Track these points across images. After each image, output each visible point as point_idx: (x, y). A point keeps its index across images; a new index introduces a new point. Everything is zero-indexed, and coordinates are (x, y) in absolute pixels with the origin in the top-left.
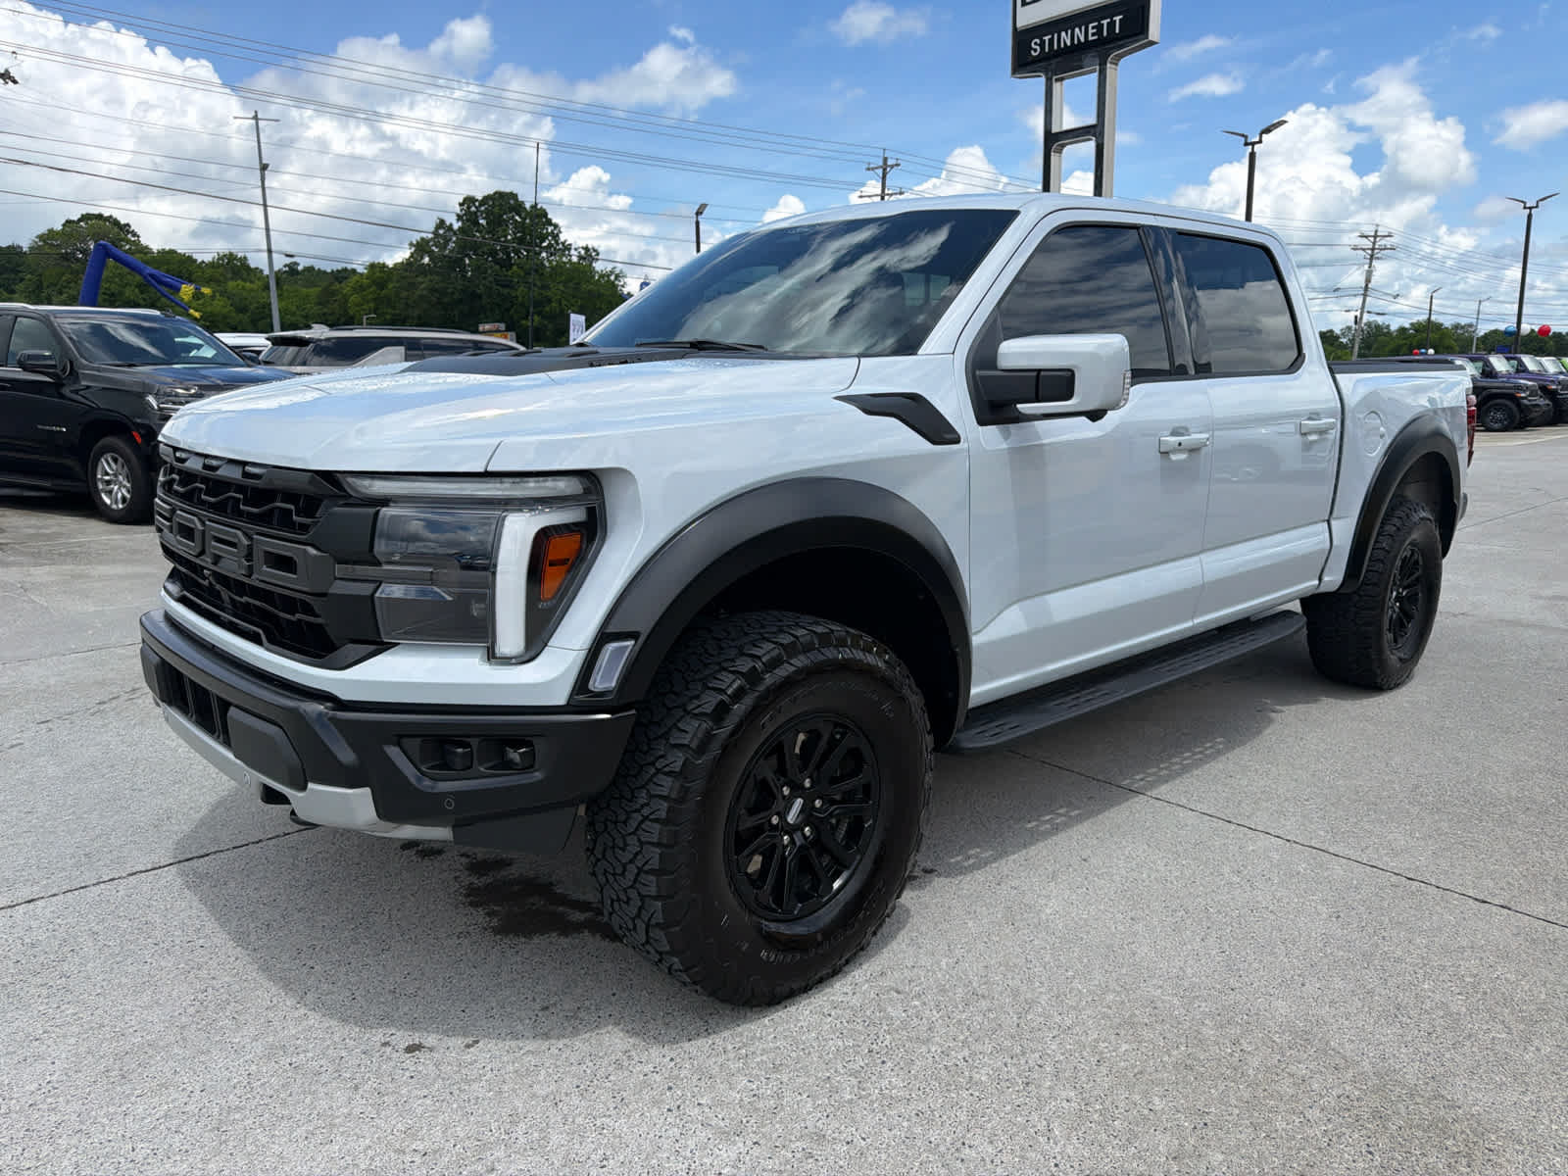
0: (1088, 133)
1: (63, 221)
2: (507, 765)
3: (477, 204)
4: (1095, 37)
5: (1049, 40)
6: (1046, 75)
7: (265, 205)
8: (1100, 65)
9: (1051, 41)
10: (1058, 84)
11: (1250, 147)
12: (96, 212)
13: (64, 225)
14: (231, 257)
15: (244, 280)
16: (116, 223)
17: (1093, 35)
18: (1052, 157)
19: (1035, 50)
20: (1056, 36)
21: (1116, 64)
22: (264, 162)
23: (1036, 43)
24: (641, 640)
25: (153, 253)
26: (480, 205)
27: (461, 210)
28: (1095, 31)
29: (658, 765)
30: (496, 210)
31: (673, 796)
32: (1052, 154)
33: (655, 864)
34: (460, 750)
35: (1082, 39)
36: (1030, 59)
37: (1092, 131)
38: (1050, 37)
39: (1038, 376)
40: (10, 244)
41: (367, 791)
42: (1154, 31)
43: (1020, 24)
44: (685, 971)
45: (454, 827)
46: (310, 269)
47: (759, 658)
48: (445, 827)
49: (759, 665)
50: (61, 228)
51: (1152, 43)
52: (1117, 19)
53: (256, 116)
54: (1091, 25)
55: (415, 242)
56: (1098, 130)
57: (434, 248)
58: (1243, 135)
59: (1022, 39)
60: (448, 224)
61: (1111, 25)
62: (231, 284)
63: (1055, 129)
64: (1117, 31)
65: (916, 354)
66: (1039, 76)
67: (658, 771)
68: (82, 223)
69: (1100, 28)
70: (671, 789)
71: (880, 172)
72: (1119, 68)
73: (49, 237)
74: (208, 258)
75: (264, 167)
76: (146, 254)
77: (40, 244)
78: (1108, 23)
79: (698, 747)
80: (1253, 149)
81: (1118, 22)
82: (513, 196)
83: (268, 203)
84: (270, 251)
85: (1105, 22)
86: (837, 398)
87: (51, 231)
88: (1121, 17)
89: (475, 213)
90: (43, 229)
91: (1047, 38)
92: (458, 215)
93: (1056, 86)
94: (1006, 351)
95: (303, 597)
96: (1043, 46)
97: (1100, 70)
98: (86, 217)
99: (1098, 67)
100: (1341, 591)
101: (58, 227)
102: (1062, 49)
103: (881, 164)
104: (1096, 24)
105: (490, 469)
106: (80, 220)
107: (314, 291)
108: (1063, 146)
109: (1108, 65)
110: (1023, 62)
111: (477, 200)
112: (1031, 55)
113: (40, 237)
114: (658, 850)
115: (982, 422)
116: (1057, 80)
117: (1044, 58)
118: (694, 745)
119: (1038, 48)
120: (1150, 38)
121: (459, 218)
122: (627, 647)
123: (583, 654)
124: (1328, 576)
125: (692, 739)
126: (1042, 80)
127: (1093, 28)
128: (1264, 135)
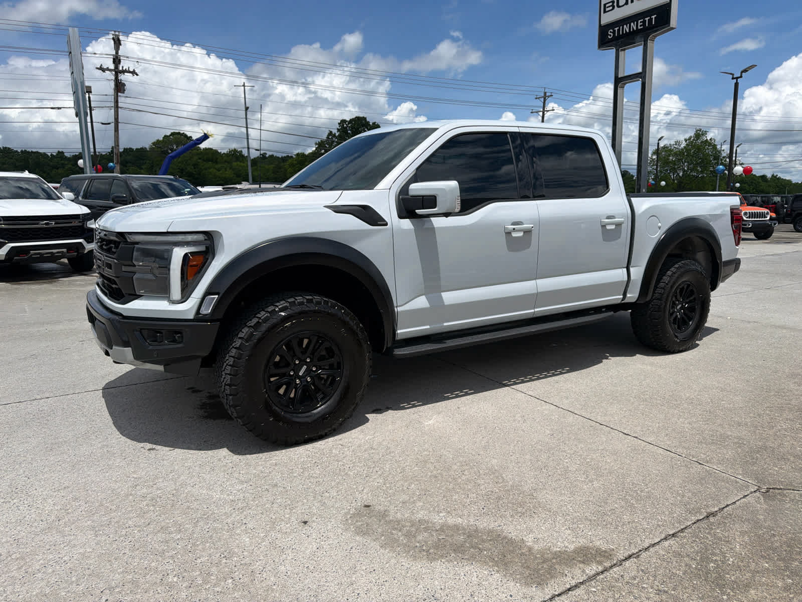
0: (637, 77)
1: (163, 136)
2: (174, 341)
3: (347, 123)
4: (642, 27)
5: (618, 30)
6: (616, 48)
7: (247, 128)
8: (644, 41)
9: (619, 30)
10: (623, 52)
11: (735, 80)
12: (177, 131)
13: (163, 138)
14: (235, 151)
15: (241, 162)
16: (186, 136)
17: (641, 26)
18: (619, 90)
19: (610, 35)
20: (621, 27)
21: (653, 41)
22: (247, 106)
23: (611, 32)
24: (220, 295)
25: (201, 150)
26: (349, 124)
27: (339, 127)
28: (641, 24)
29: (233, 345)
30: (356, 126)
31: (236, 356)
32: (619, 88)
33: (229, 382)
34: (158, 334)
35: (635, 28)
36: (607, 40)
37: (640, 76)
38: (618, 28)
39: (423, 199)
40: (142, 147)
41: (130, 348)
42: (673, 22)
43: (602, 23)
44: (244, 425)
45: (164, 366)
46: (272, 156)
47: (277, 306)
48: (161, 365)
49: (277, 309)
50: (162, 139)
51: (673, 28)
52: (653, 17)
53: (244, 84)
54: (639, 21)
55: (318, 142)
56: (643, 75)
57: (326, 145)
58: (731, 74)
59: (604, 30)
60: (333, 133)
61: (650, 20)
62: (235, 164)
63: (620, 76)
64: (653, 23)
65: (373, 189)
66: (613, 49)
67: (233, 347)
68: (171, 137)
69: (644, 22)
70: (235, 353)
71: (542, 100)
72: (655, 42)
73: (157, 143)
74: (225, 151)
75: (247, 109)
76: (198, 150)
77: (154, 147)
78: (648, 20)
79: (247, 338)
80: (737, 81)
81: (654, 19)
82: (364, 119)
83: (249, 126)
84: (248, 148)
85: (647, 19)
86: (325, 207)
87: (158, 140)
88: (655, 16)
89: (346, 128)
90: (154, 140)
91: (616, 29)
92: (338, 129)
93: (621, 54)
94: (412, 188)
95: (113, 278)
96: (614, 32)
97: (644, 44)
98: (173, 134)
99: (643, 42)
100: (637, 302)
101: (161, 139)
102: (624, 34)
103: (543, 95)
104: (642, 20)
105: (169, 230)
106: (170, 135)
107: (272, 166)
108: (625, 84)
109: (649, 41)
110: (604, 42)
111: (347, 121)
112: (608, 37)
113: (154, 144)
114: (229, 377)
115: (400, 217)
116: (622, 50)
117: (615, 39)
118: (245, 338)
119: (612, 34)
120: (671, 26)
121: (338, 130)
122: (214, 298)
123: (199, 300)
124: (629, 294)
125: (245, 336)
126: (614, 50)
127: (641, 22)
128: (743, 73)
